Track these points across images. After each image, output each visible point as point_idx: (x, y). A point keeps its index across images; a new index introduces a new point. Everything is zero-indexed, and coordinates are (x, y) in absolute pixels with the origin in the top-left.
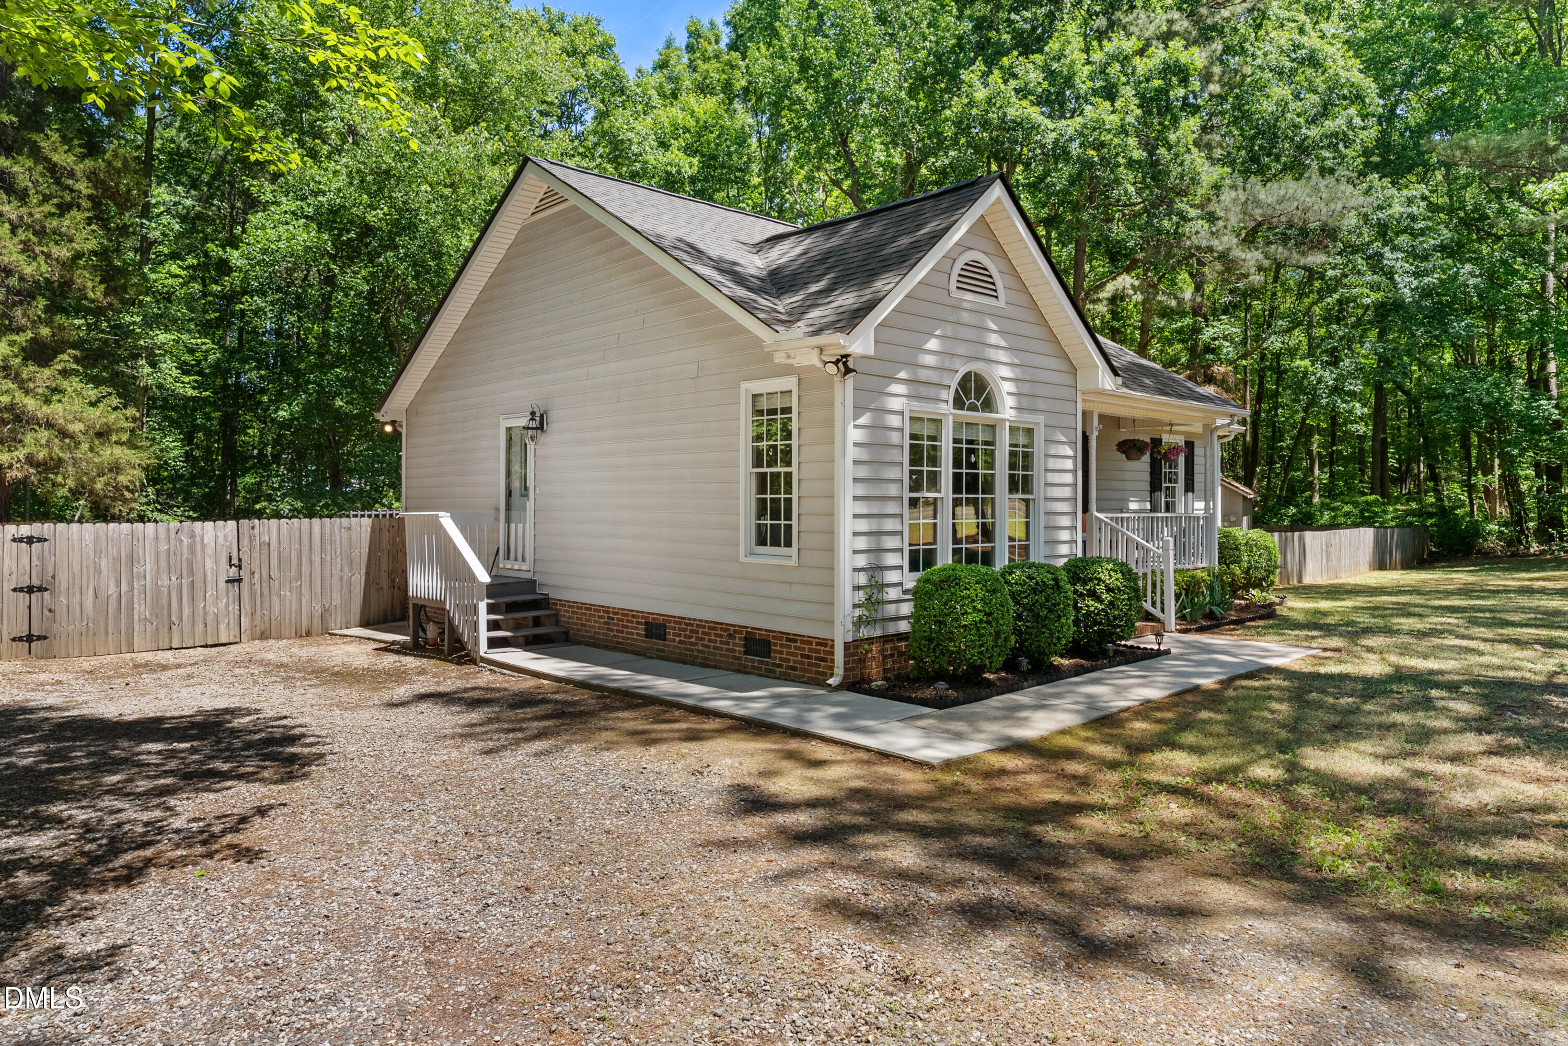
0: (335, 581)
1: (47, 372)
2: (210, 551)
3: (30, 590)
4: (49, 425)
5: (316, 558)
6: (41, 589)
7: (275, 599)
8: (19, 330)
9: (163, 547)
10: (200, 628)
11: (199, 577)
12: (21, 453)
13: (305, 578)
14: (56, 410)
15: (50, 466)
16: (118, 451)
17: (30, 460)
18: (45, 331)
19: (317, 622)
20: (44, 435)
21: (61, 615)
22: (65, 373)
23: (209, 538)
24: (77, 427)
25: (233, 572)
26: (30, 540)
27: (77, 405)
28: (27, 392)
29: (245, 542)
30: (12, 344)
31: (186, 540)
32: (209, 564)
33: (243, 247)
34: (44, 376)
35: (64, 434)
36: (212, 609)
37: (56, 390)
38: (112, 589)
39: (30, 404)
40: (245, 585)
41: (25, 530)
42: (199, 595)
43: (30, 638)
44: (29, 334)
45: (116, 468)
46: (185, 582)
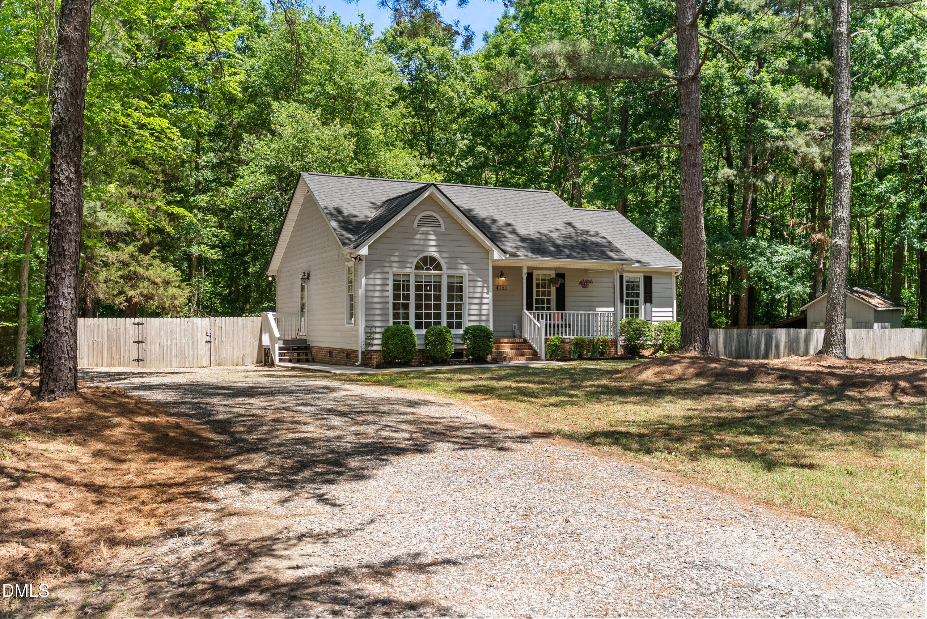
0: (248, 343)
1: (147, 257)
2: (199, 330)
3: (138, 342)
4: (149, 280)
5: (240, 334)
6: (142, 342)
7: (224, 350)
8: (138, 240)
9: (183, 328)
10: (195, 360)
11: (195, 340)
12: (138, 291)
13: (236, 341)
14: (150, 273)
15: (148, 297)
16: (174, 290)
17: (141, 294)
18: (147, 240)
19: (240, 360)
20: (146, 283)
21: (148, 353)
22: (154, 257)
23: (199, 325)
24: (158, 280)
25: (208, 338)
26: (138, 324)
27: (159, 270)
28: (140, 265)
29: (213, 326)
30: (134, 246)
31: (191, 325)
32: (199, 335)
33: (234, 187)
34: (146, 259)
35: (154, 283)
36: (200, 353)
37: (151, 265)
38: (165, 343)
39: (141, 270)
40: (212, 343)
41: (137, 320)
42: (195, 347)
43: (138, 360)
44: (141, 242)
45: (174, 297)
46: (191, 342)
